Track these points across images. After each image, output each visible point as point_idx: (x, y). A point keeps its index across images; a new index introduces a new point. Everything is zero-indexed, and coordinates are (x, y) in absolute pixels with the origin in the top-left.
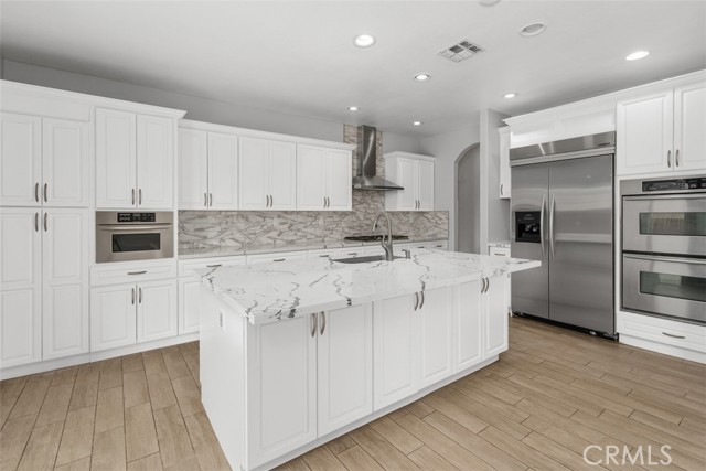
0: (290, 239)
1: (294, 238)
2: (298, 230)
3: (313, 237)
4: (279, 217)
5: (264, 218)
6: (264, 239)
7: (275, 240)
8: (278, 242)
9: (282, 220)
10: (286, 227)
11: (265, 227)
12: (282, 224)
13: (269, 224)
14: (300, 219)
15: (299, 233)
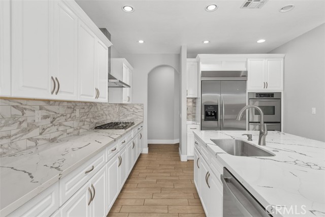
0: (52, 136)
1: (56, 134)
2: (60, 125)
3: (72, 130)
4: (41, 108)
5: (23, 110)
6: (22, 143)
7: (36, 141)
8: (40, 142)
9: (44, 113)
10: (49, 120)
11: (24, 125)
12: (45, 117)
13: (30, 120)
14: (61, 110)
15: (61, 128)
